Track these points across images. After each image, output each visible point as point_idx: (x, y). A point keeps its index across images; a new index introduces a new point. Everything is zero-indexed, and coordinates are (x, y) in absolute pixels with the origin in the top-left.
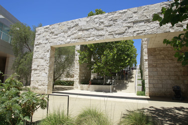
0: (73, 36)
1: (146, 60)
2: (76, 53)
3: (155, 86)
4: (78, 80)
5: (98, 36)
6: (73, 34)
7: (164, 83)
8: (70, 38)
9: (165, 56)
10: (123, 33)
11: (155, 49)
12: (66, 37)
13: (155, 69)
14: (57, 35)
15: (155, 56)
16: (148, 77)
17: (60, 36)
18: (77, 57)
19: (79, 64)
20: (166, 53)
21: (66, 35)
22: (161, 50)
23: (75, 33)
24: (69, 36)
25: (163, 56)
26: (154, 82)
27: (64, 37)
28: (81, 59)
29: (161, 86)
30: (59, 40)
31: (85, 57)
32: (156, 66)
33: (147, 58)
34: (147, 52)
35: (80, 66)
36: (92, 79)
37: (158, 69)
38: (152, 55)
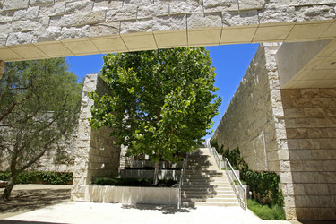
0: (71, 18)
1: (280, 118)
2: (85, 99)
3: (310, 191)
4: (85, 174)
5: (166, 17)
6: (72, 11)
7: (330, 180)
8: (61, 22)
9: (325, 108)
10: (260, 10)
11: (298, 90)
12: (45, 19)
13: (303, 143)
14: (11, 13)
15: (300, 108)
16: (288, 164)
17: (23, 18)
18: (86, 112)
19: (89, 130)
20: (326, 101)
21: (45, 14)
22: (314, 95)
23: (79, 8)
24: (58, 17)
25: (320, 109)
26: (305, 178)
27: (36, 19)
28: (98, 116)
29: (324, 188)
30: (18, 30)
31: (109, 111)
32: (306, 136)
33: (282, 114)
34: (279, 98)
35: (94, 135)
36: (122, 167)
37: (313, 142)
38: (292, 107)
